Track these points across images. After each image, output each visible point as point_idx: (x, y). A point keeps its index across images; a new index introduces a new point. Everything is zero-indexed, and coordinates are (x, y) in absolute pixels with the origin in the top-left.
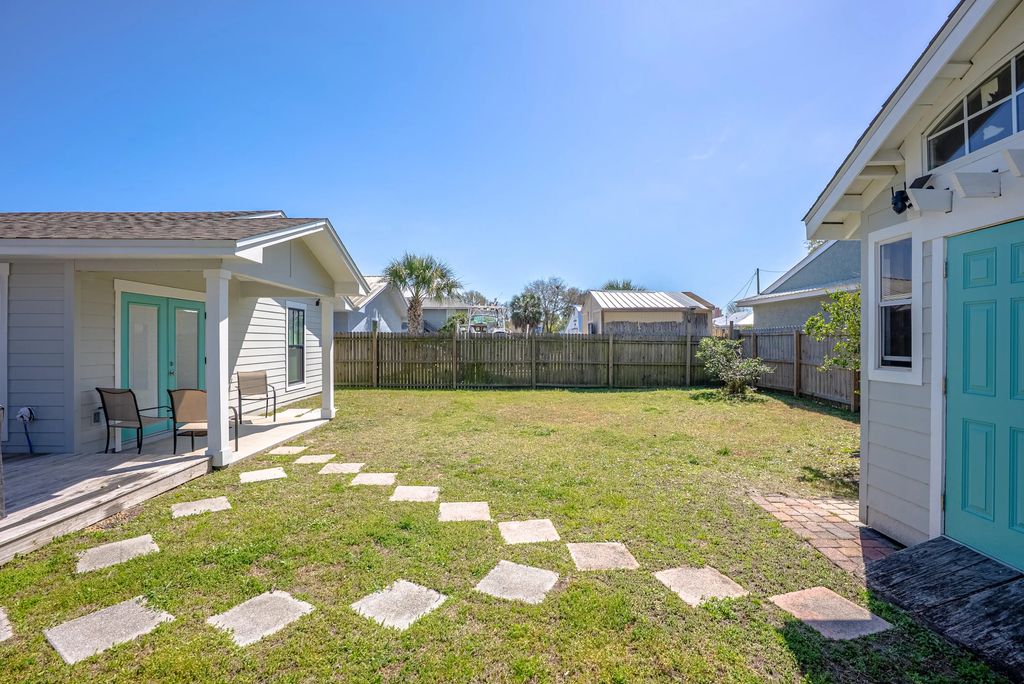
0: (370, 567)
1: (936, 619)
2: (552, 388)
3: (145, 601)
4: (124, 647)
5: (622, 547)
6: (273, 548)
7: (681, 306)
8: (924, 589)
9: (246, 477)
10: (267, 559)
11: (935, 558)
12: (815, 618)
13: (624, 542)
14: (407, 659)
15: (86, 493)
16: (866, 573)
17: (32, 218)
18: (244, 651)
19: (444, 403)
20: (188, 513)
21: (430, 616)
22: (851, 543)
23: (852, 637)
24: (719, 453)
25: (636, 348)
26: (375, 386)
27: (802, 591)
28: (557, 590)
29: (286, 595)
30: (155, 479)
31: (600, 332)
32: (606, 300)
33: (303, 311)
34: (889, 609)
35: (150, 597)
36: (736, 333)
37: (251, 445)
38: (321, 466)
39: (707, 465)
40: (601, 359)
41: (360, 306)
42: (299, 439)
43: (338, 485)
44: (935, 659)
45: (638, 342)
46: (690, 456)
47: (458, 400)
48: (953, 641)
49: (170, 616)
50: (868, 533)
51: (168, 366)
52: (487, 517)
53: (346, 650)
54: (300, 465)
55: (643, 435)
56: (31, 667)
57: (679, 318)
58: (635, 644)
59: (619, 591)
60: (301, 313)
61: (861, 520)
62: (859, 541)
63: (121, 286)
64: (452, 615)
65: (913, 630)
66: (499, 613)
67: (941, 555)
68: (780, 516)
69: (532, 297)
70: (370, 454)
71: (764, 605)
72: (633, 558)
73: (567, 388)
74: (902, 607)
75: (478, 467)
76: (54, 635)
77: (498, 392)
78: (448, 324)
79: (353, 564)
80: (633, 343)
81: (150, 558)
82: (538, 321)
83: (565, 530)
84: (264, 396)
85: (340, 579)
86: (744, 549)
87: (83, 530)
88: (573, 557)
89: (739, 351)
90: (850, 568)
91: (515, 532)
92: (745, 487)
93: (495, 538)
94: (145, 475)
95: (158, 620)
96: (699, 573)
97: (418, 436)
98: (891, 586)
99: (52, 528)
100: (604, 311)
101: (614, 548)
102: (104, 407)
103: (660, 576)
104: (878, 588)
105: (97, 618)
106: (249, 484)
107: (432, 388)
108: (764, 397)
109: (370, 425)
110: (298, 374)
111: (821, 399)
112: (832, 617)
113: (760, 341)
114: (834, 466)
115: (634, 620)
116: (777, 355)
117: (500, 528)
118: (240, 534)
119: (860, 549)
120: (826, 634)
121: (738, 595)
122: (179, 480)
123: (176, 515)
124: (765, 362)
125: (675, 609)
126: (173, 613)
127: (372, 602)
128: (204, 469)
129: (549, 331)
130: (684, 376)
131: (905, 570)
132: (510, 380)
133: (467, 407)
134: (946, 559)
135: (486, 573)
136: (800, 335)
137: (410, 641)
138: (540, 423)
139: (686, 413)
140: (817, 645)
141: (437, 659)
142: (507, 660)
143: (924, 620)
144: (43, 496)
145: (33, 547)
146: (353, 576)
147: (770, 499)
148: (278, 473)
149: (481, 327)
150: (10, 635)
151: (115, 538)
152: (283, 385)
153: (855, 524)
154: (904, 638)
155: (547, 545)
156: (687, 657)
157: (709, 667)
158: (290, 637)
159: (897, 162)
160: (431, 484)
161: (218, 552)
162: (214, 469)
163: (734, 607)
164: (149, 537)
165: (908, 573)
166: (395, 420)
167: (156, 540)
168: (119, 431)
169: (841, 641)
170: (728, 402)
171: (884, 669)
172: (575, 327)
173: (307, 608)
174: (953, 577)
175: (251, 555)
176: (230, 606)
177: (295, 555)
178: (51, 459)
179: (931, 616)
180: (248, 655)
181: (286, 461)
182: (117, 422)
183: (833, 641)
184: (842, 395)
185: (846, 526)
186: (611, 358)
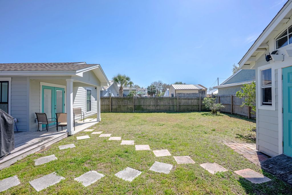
0: (118, 164)
1: (284, 178)
2: (161, 112)
3: (56, 174)
4: (52, 187)
5: (189, 157)
6: (90, 158)
7: (198, 88)
8: (279, 169)
9: (78, 138)
10: (88, 161)
11: (281, 160)
12: (248, 177)
13: (190, 156)
14: (133, 190)
15: (35, 143)
16: (261, 164)
17: (16, 65)
18: (86, 188)
19: (131, 117)
20: (64, 148)
21: (138, 177)
22: (255, 156)
23: (260, 183)
24: (212, 130)
25: (185, 101)
26: (111, 112)
27: (243, 170)
28: (173, 170)
29: (95, 172)
30: (54, 139)
31: (175, 96)
32: (176, 87)
33: (91, 91)
34: (269, 175)
35: (57, 172)
36: (214, 96)
37: (79, 129)
38: (99, 135)
39: (209, 134)
40: (175, 104)
41: (106, 89)
42: (91, 127)
43: (105, 140)
44: (286, 189)
45: (186, 99)
46: (204, 131)
47: (135, 116)
48: (290, 184)
49: (64, 178)
50: (259, 153)
51: (54, 107)
52: (149, 149)
53: (116, 187)
54: (93, 135)
55: (190, 125)
56: (27, 192)
57: (197, 92)
58: (198, 185)
59: (191, 170)
60: (90, 91)
61: (257, 149)
62: (257, 155)
63: (42, 84)
64: (144, 177)
65: (278, 181)
66: (158, 176)
67: (283, 159)
68: (233, 148)
69: (153, 86)
70: (112, 131)
71: (233, 174)
72: (193, 160)
73: (166, 112)
74: (273, 174)
75: (144, 135)
76: (32, 183)
77: (146, 113)
78: (130, 94)
79: (113, 163)
80: (184, 99)
81: (55, 161)
82: (155, 93)
83: (172, 153)
84: (81, 115)
85: (110, 167)
86: (225, 158)
87: (35, 153)
88: (176, 160)
89: (215, 101)
90: (256, 163)
91: (158, 153)
92: (222, 140)
93: (152, 155)
94: (50, 138)
95: (61, 179)
96: (213, 164)
97: (125, 126)
98: (269, 168)
99: (27, 153)
100: (176, 90)
101: (187, 157)
102: (37, 118)
103: (201, 165)
104: (265, 169)
105: (43, 178)
106: (80, 140)
107: (127, 112)
108: (222, 114)
109: (111, 123)
110: (89, 109)
111: (239, 115)
112: (253, 177)
113: (221, 98)
114: (246, 134)
115: (196, 178)
116: (226, 102)
117: (153, 152)
118: (80, 154)
119: (258, 158)
120: (253, 182)
121: (225, 171)
122: (60, 139)
123: (60, 149)
124: (223, 104)
125: (207, 175)
126: (64, 177)
127: (120, 174)
128: (66, 136)
129: (158, 96)
130: (199, 109)
131: (273, 163)
132: (149, 110)
133: (138, 118)
134: (285, 160)
135: (152, 165)
136: (233, 97)
137: (133, 184)
138: (159, 122)
139: (201, 119)
140: (250, 185)
141: (142, 190)
142: (162, 190)
143: (280, 178)
144: (23, 144)
145: (22, 158)
146: (114, 166)
147: (229, 143)
148: (87, 137)
149: (140, 95)
150: (19, 183)
151: (44, 156)
152: (85, 112)
153: (255, 150)
154: (275, 183)
155: (168, 157)
156: (214, 189)
157: (220, 191)
158: (99, 184)
159: (267, 47)
160: (132, 140)
161: (74, 160)
162: (69, 136)
163: (224, 174)
164: (54, 155)
165: (274, 164)
166: (118, 121)
167: (56, 156)
168: (41, 125)
169: (257, 184)
170: (212, 116)
171: (272, 192)
172: (167, 95)
173: (102, 175)
174: (288, 166)
175: (84, 160)
176: (80, 175)
177: (96, 160)
178: (23, 133)
179: (282, 177)
180: (88, 189)
181: (89, 133)
182: (41, 122)
183: (255, 184)
184: (245, 114)
185: (253, 151)
186: (178, 104)
